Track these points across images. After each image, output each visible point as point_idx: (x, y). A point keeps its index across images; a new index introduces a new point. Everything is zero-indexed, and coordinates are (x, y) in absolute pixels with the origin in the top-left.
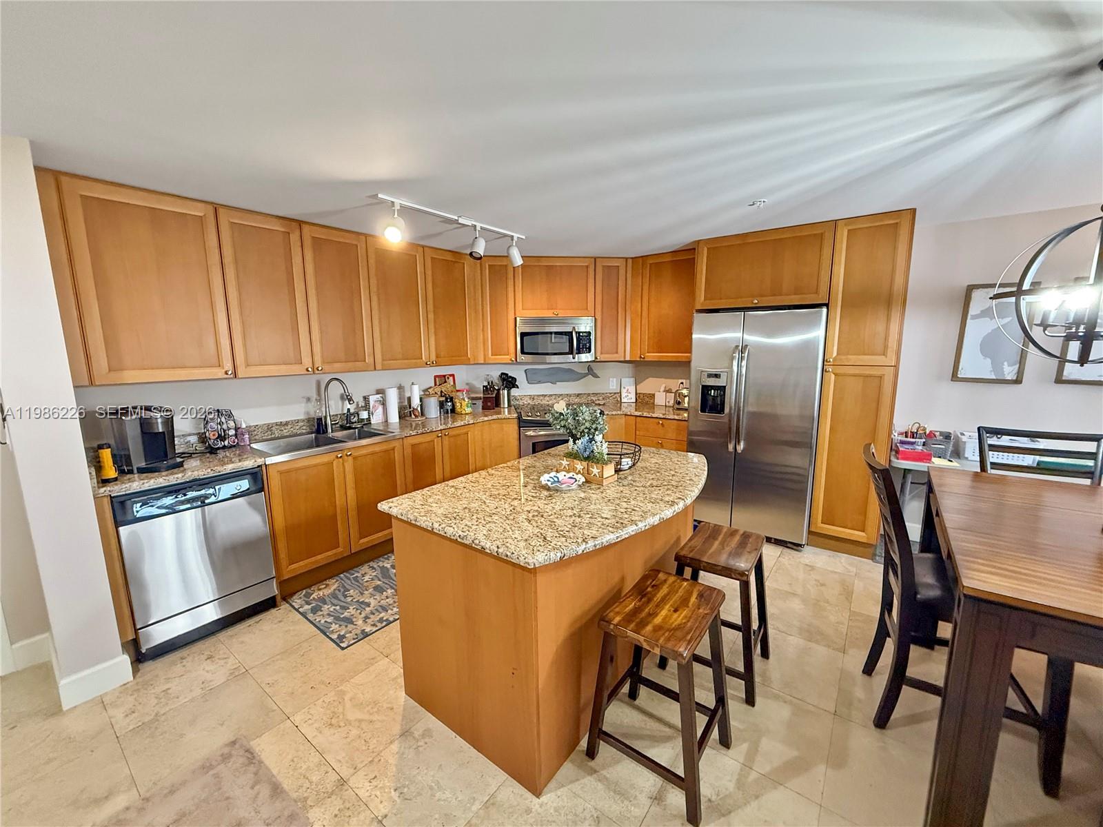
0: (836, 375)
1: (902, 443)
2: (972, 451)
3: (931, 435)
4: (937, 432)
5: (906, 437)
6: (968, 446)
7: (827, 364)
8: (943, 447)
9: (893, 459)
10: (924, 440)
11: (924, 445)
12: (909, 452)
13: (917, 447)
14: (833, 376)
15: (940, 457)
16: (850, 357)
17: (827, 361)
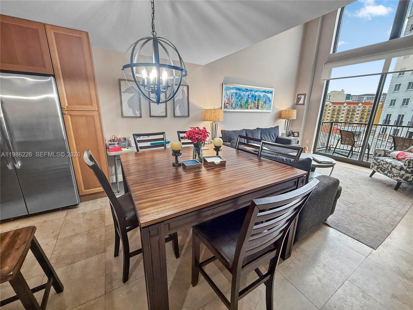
0: (70, 116)
1: (110, 145)
2: (133, 144)
3: (119, 140)
4: (121, 138)
5: (111, 142)
6: (132, 141)
7: (64, 110)
8: (125, 143)
9: (108, 152)
10: (118, 142)
11: (118, 144)
12: (113, 148)
13: (116, 145)
14: (69, 116)
15: (124, 148)
16: (75, 106)
17: (63, 109)
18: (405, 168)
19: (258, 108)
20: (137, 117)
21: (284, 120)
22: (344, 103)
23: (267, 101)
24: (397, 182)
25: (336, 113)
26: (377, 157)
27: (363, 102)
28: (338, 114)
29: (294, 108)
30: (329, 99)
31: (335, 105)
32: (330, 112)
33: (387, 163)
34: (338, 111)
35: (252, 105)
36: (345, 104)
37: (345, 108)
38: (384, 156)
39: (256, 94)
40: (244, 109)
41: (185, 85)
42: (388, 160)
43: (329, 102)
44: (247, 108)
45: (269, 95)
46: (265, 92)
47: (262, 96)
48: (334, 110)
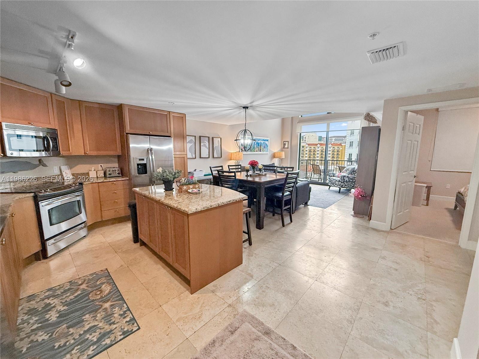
18: (340, 180)
19: (260, 151)
20: (194, 158)
21: (277, 159)
22: (317, 144)
23: (266, 146)
24: (339, 189)
25: (312, 154)
26: (330, 177)
27: (332, 143)
28: (314, 154)
29: (282, 150)
30: (305, 140)
31: (310, 146)
32: (307, 152)
33: (334, 179)
34: (313, 152)
35: (257, 149)
36: (319, 145)
37: (319, 149)
38: (333, 176)
39: (259, 141)
40: (252, 152)
41: (219, 138)
42: (334, 178)
43: (306, 144)
44: (254, 151)
45: (267, 142)
46: (264, 140)
47: (262, 143)
48: (310, 151)
